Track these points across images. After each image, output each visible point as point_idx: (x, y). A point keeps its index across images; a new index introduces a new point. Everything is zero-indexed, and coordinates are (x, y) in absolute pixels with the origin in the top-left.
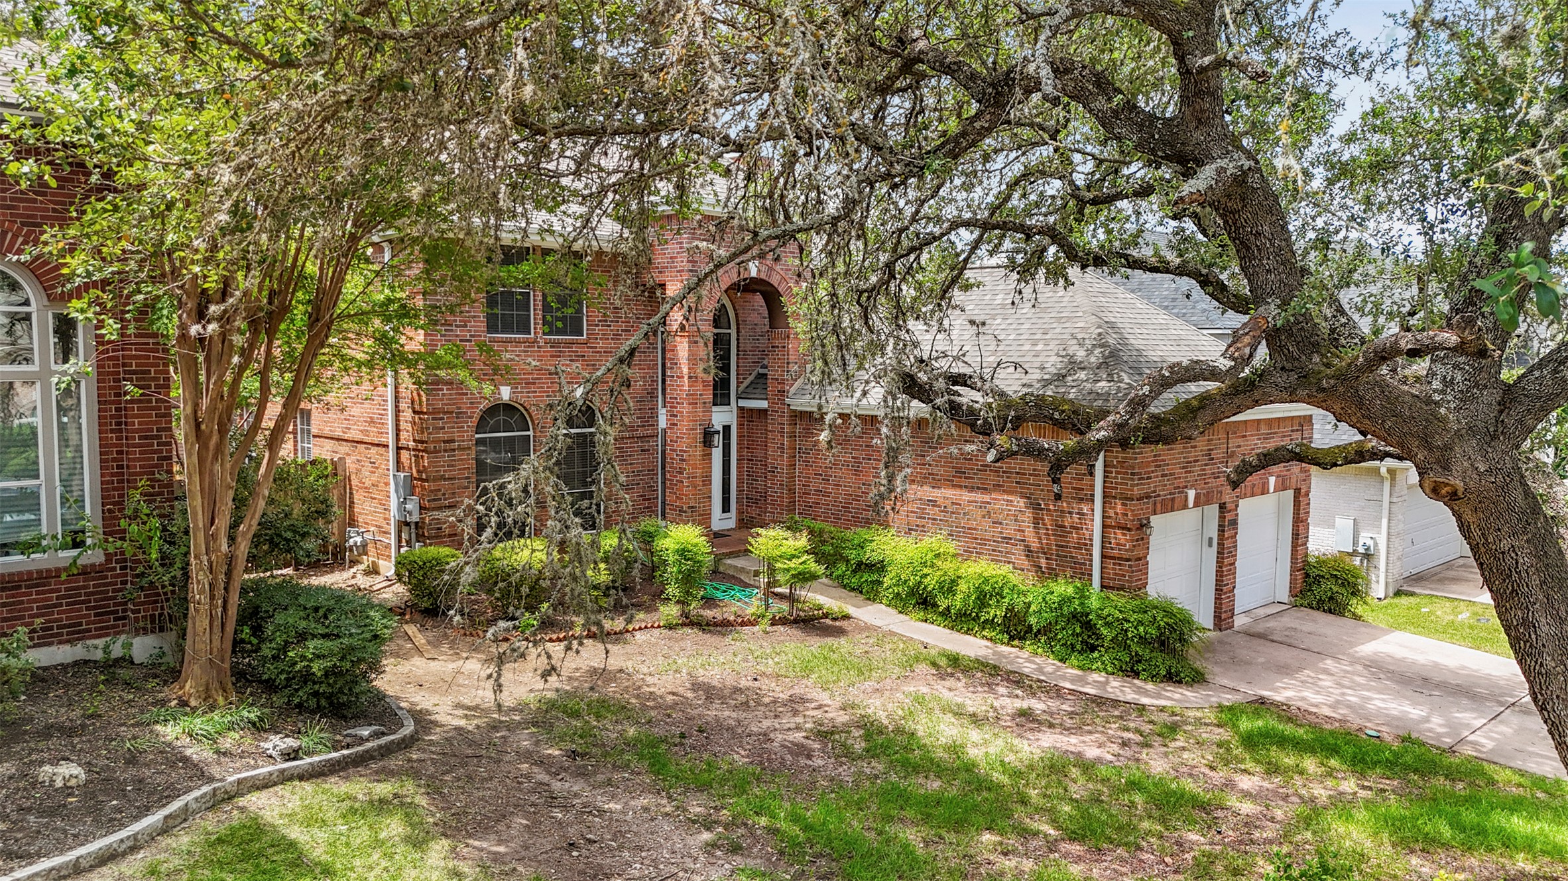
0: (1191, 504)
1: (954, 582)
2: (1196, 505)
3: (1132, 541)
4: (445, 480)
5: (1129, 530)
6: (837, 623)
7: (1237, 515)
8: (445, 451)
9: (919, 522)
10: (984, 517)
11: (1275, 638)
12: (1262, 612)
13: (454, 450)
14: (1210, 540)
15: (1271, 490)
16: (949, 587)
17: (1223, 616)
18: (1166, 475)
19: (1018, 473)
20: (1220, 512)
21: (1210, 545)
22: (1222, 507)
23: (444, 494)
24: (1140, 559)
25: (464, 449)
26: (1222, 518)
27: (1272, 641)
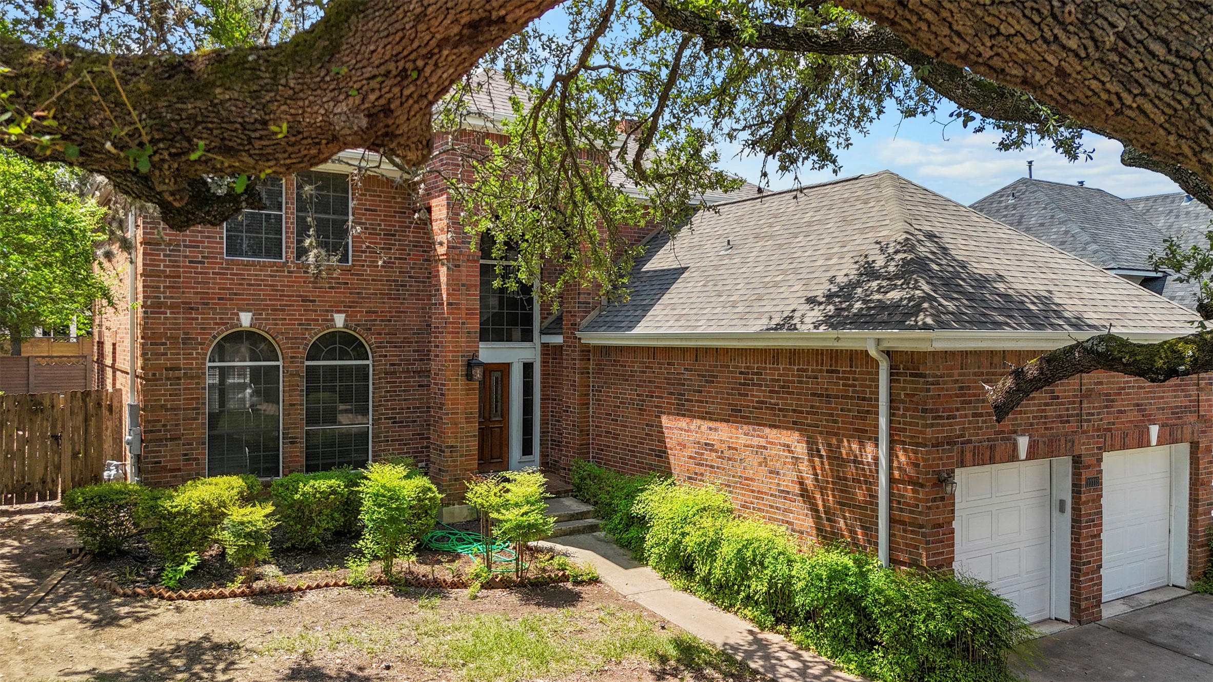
0: (1023, 454)
1: (716, 543)
2: (1031, 456)
3: (927, 501)
4: (167, 410)
5: (922, 486)
6: (578, 589)
7: (1101, 472)
8: (168, 379)
9: (698, 469)
10: (760, 464)
11: (1157, 639)
12: (1147, 599)
13: (179, 378)
14: (1062, 503)
15: (1154, 441)
16: (710, 550)
17: (1083, 605)
18: (981, 415)
19: (794, 411)
20: (1074, 468)
21: (1062, 510)
22: (1077, 461)
23: (164, 426)
24: (940, 526)
25: (192, 378)
26: (1076, 475)
27: (1153, 643)
